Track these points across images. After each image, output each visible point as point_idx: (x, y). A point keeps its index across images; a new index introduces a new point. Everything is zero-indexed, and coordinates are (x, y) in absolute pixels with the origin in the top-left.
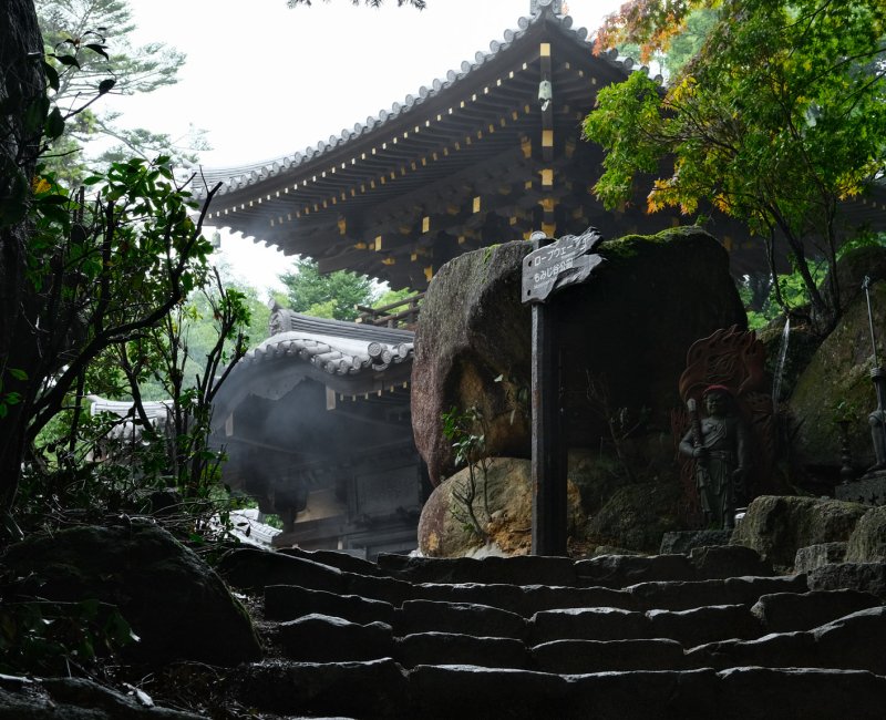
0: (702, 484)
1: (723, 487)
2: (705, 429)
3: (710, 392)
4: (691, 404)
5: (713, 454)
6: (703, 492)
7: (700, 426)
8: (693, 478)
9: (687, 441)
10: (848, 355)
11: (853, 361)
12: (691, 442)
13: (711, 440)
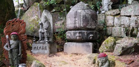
0: (10, 57)
1: (15, 58)
2: (11, 43)
3: (13, 34)
4: (7, 36)
5: (13, 50)
6: (10, 59)
7: (9, 42)
8: (7, 53)
9: (6, 46)
10: (31, 15)
11: (32, 16)
12: (7, 46)
13: (12, 46)
